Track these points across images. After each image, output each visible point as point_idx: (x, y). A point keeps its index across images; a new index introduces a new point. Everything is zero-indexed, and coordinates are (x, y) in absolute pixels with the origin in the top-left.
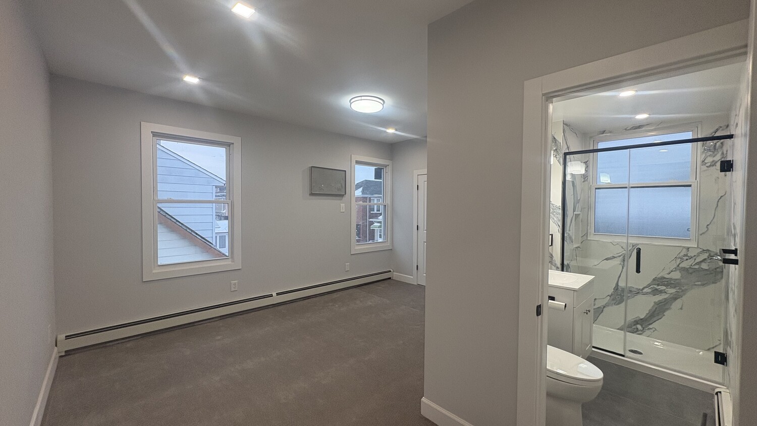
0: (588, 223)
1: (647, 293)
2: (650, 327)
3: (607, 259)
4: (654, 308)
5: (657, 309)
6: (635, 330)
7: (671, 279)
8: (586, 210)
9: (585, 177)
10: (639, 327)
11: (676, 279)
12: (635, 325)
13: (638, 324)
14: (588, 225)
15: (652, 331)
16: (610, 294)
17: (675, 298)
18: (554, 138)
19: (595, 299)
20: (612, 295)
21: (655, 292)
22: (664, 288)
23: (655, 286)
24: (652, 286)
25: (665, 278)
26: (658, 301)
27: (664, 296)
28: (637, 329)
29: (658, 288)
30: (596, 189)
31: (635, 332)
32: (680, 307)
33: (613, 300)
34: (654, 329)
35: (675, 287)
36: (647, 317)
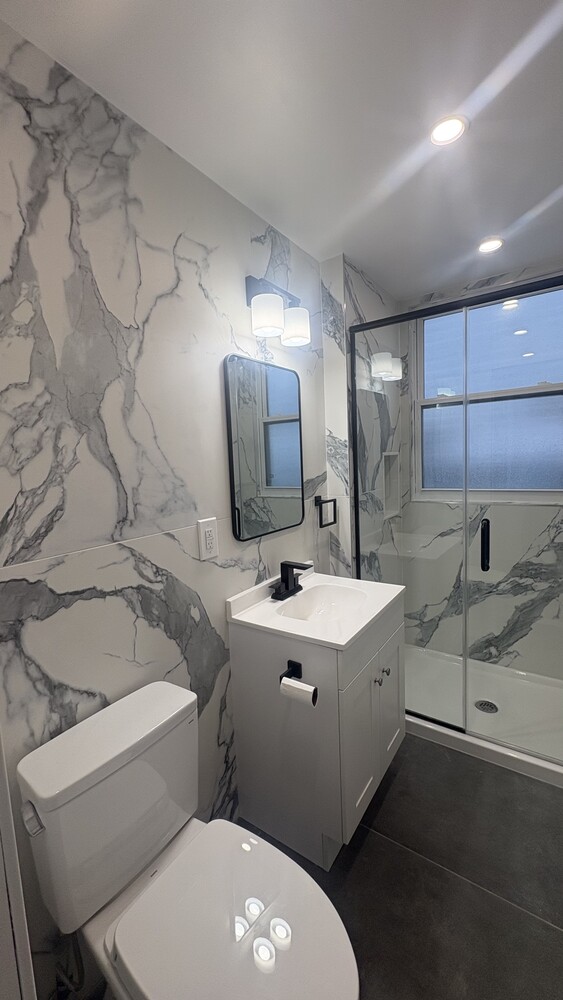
0: (411, 472)
1: (503, 593)
2: (510, 649)
3: (442, 535)
4: (516, 618)
5: (521, 619)
6: (488, 656)
7: (542, 565)
8: (408, 446)
9: (403, 386)
10: (493, 650)
11: (550, 565)
12: (486, 647)
13: (491, 645)
14: (411, 476)
15: (512, 656)
16: (448, 596)
17: (547, 599)
18: (330, 296)
19: (426, 606)
20: (451, 596)
21: (517, 589)
22: (529, 581)
23: (517, 579)
24: (512, 579)
25: (532, 564)
26: (522, 605)
27: (531, 595)
28: (491, 654)
29: (521, 581)
30: (423, 407)
31: (488, 659)
32: (556, 614)
33: (453, 606)
34: (515, 654)
35: (547, 580)
36: (506, 632)
